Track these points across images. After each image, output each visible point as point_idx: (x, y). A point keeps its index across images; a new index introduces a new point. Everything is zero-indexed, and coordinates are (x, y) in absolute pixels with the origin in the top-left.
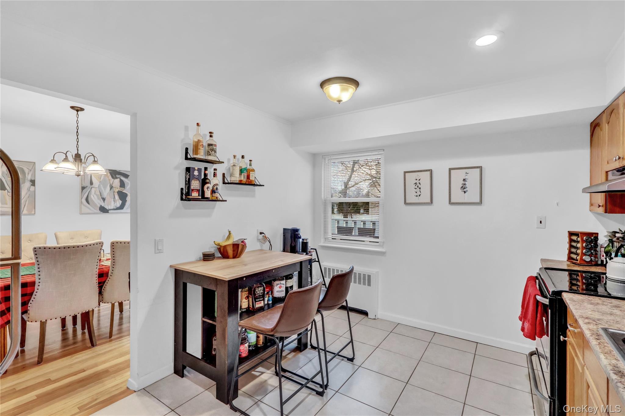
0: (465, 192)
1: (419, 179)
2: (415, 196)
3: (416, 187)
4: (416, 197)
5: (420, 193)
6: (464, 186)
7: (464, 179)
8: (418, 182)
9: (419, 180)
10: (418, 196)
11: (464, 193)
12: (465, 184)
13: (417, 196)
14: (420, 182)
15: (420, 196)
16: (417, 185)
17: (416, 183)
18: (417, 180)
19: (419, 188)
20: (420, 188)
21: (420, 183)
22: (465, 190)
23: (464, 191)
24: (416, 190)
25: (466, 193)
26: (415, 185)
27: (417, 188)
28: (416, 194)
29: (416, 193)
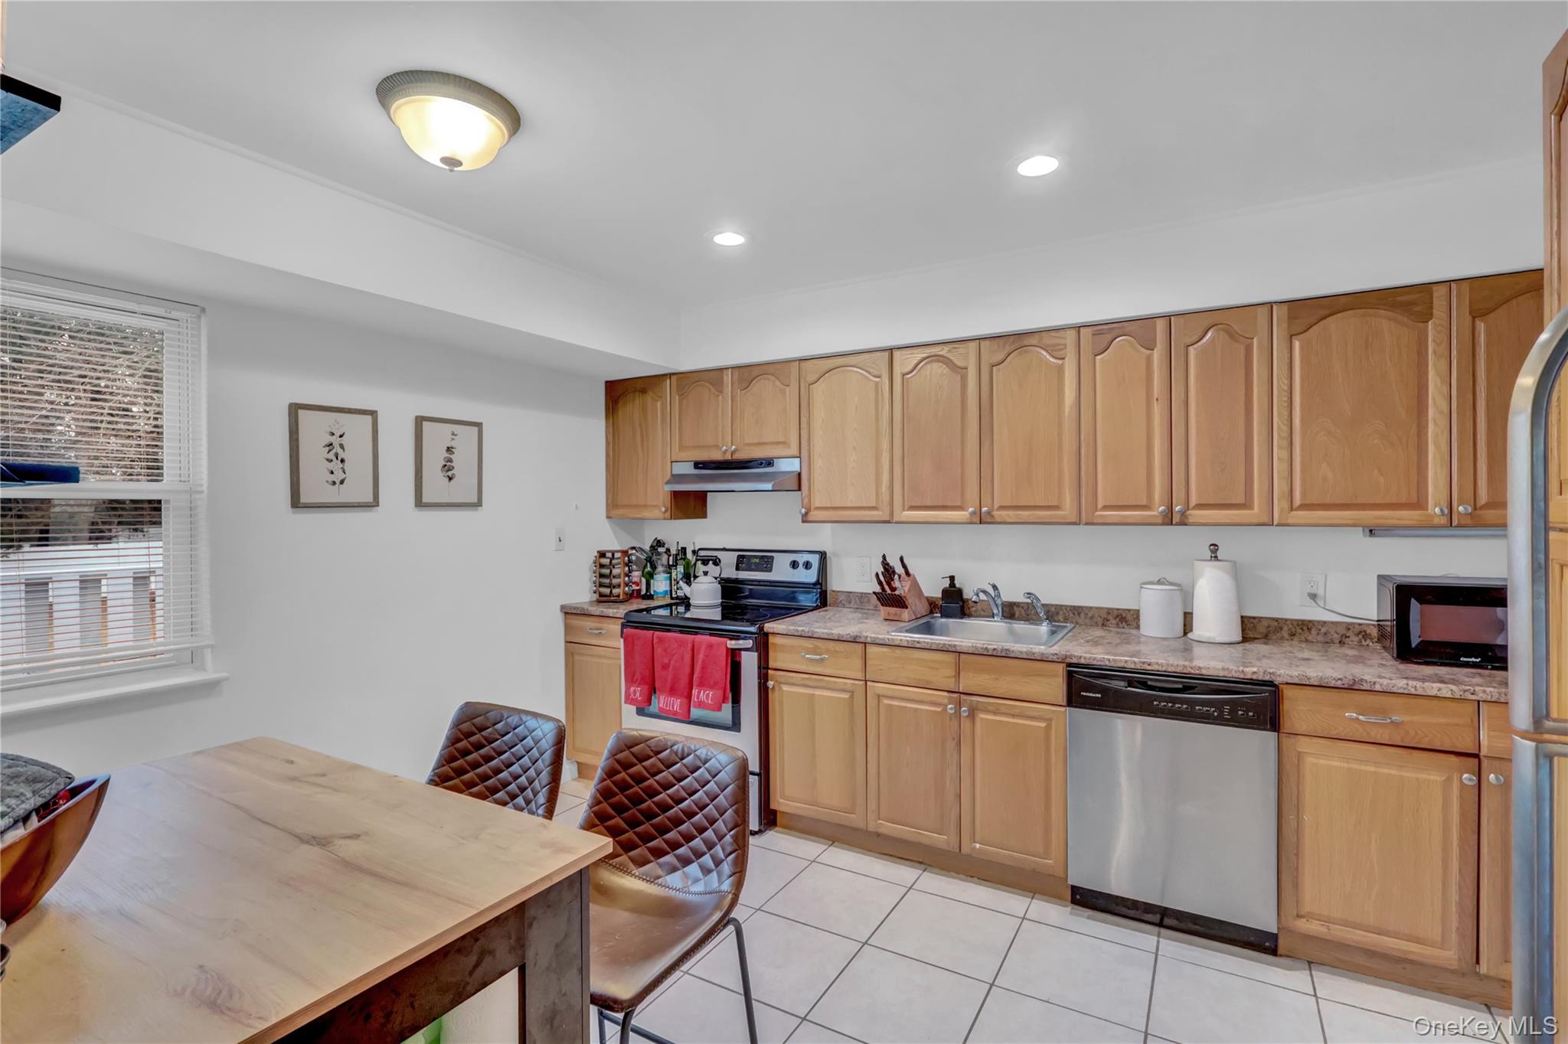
0: (450, 479)
1: (341, 433)
2: (327, 481)
3: (331, 456)
4: (334, 487)
5: (342, 476)
6: (449, 464)
7: (448, 448)
8: (335, 440)
9: (341, 436)
10: (338, 482)
11: (447, 479)
12: (450, 460)
13: (334, 483)
14: (344, 440)
15: (342, 482)
16: (335, 451)
17: (331, 444)
18: (333, 434)
19: (339, 459)
20: (342, 461)
21: (342, 446)
22: (450, 473)
23: (448, 476)
24: (331, 466)
25: (452, 481)
26: (328, 449)
27: (334, 459)
28: (332, 478)
29: (332, 473)
